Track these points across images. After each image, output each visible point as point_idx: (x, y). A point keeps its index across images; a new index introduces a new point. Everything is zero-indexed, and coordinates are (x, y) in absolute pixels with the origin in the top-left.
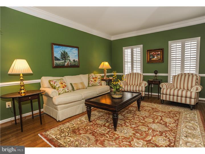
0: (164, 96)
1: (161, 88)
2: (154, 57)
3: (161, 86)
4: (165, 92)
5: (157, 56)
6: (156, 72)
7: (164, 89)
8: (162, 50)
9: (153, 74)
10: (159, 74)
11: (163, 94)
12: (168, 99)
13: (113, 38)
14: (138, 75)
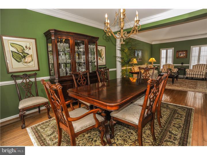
0: (188, 75)
1: (186, 72)
2: (181, 55)
3: (186, 70)
4: (189, 73)
5: (183, 54)
6: (182, 64)
7: (188, 72)
8: (187, 51)
9: (181, 65)
10: (184, 65)
11: (188, 74)
12: (190, 76)
13: (153, 43)
14: (171, 65)
